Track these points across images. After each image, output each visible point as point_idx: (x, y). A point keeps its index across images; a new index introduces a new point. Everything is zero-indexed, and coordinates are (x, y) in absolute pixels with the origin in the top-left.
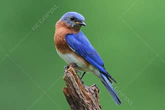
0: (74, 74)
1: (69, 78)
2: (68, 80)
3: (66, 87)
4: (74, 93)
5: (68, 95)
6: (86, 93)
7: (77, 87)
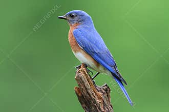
0: (85, 74)
1: (81, 78)
2: (79, 80)
3: (78, 87)
4: (85, 93)
5: (80, 95)
6: (97, 92)
7: (89, 87)
